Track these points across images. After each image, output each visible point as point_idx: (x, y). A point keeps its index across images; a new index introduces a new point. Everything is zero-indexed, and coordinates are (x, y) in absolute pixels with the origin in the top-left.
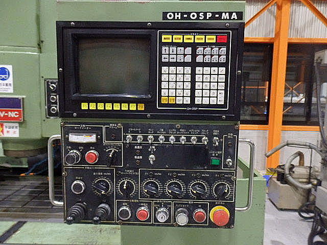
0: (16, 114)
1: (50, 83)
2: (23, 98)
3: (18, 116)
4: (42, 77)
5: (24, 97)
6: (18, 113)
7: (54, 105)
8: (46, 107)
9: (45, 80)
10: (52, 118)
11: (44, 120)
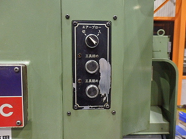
0: (6, 110)
1: (84, 32)
2: (25, 68)
3: (11, 114)
4: (68, 17)
5: (27, 63)
6: (10, 106)
7: (94, 81)
8: (75, 85)
9: (74, 25)
10: (86, 107)
11: (69, 114)
